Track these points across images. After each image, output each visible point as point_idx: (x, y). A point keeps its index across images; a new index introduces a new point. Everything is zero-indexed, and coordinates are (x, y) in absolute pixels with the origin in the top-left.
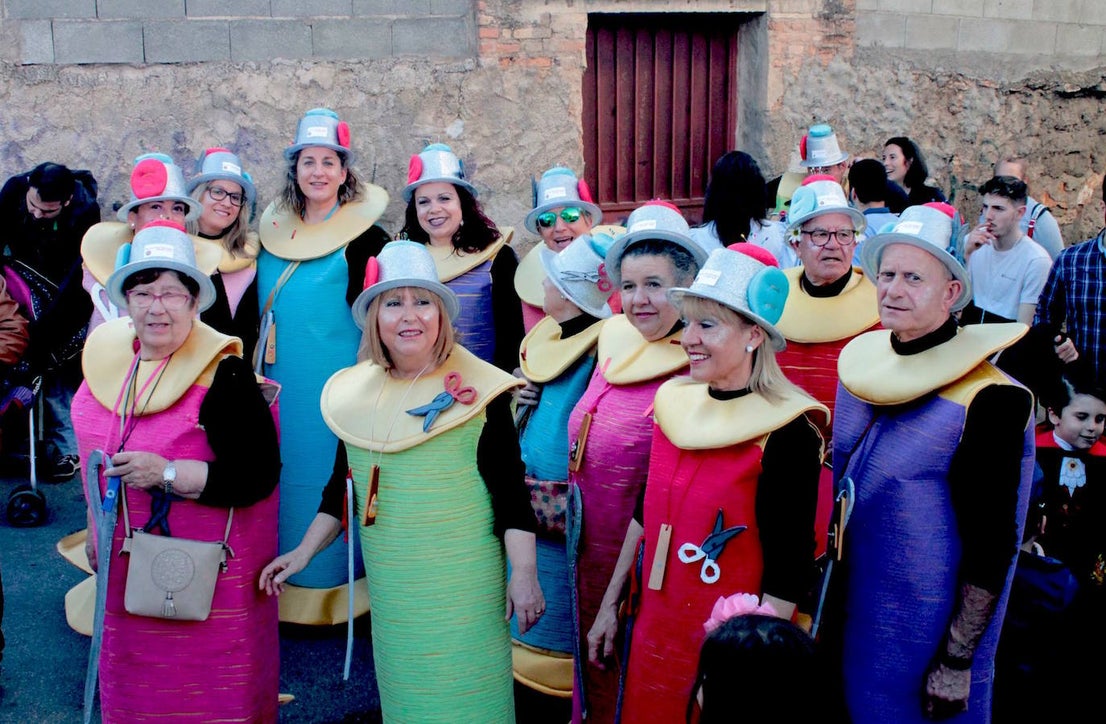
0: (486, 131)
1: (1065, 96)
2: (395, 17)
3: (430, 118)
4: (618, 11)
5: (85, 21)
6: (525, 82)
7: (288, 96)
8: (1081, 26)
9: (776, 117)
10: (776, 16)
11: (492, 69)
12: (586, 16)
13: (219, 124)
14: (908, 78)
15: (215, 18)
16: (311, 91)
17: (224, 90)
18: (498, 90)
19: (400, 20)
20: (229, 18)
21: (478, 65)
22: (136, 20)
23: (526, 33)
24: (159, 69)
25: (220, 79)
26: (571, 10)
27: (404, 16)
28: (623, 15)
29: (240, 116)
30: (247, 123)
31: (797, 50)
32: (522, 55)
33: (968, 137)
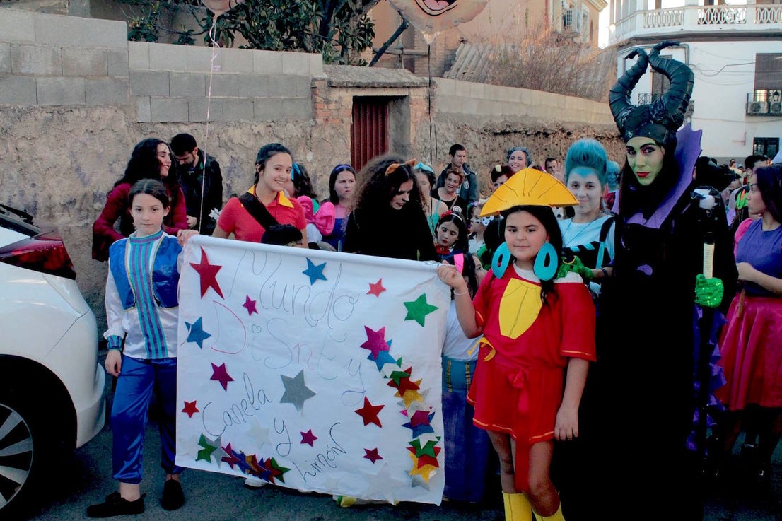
0: (319, 158)
1: (495, 134)
2: (283, 98)
3: (302, 151)
4: (362, 95)
5: (165, 98)
6: (333, 132)
7: (249, 140)
8: (497, 101)
9: (414, 148)
10: (412, 97)
11: (322, 125)
12: (352, 98)
13: (222, 156)
14: (452, 127)
15: (217, 97)
16: (258, 137)
17: (224, 137)
18: (323, 136)
19: (286, 99)
20: (223, 97)
21: (316, 123)
22: (186, 97)
23: (332, 106)
24: (195, 125)
25: (222, 131)
26: (347, 94)
27: (287, 97)
28: (364, 97)
29: (231, 152)
30: (234, 156)
31: (419, 114)
32: (331, 118)
33: (470, 155)
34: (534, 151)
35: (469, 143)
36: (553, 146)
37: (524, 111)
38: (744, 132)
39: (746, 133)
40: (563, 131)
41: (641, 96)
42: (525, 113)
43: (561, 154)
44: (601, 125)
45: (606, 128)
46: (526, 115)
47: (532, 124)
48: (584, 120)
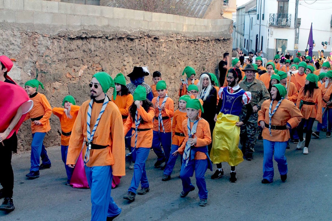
1: (72, 39)
8: (74, 15)
14: (18, 34)
33: (41, 54)
34: (119, 50)
35: (40, 45)
36: (138, 47)
37: (105, 22)
38: (329, 37)
39: (330, 38)
40: (149, 37)
41: (271, 15)
42: (107, 24)
43: (148, 52)
44: (194, 33)
45: (199, 34)
46: (108, 26)
47: (113, 32)
48: (175, 29)
